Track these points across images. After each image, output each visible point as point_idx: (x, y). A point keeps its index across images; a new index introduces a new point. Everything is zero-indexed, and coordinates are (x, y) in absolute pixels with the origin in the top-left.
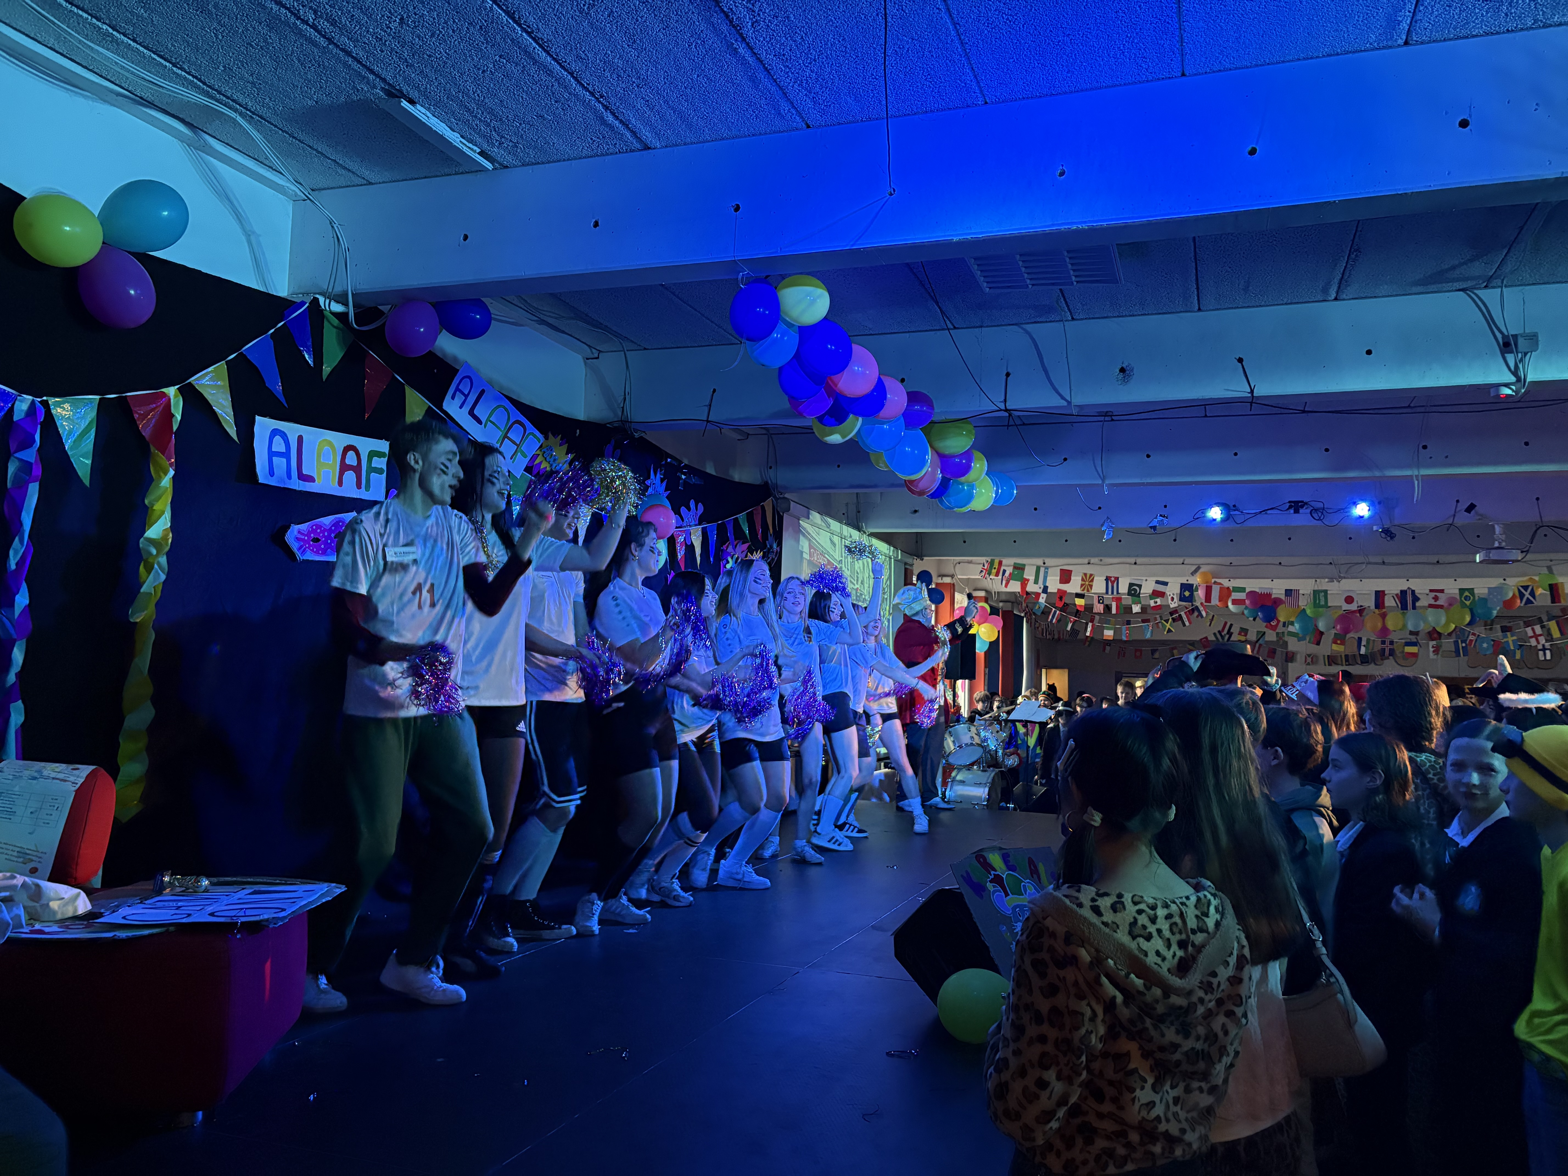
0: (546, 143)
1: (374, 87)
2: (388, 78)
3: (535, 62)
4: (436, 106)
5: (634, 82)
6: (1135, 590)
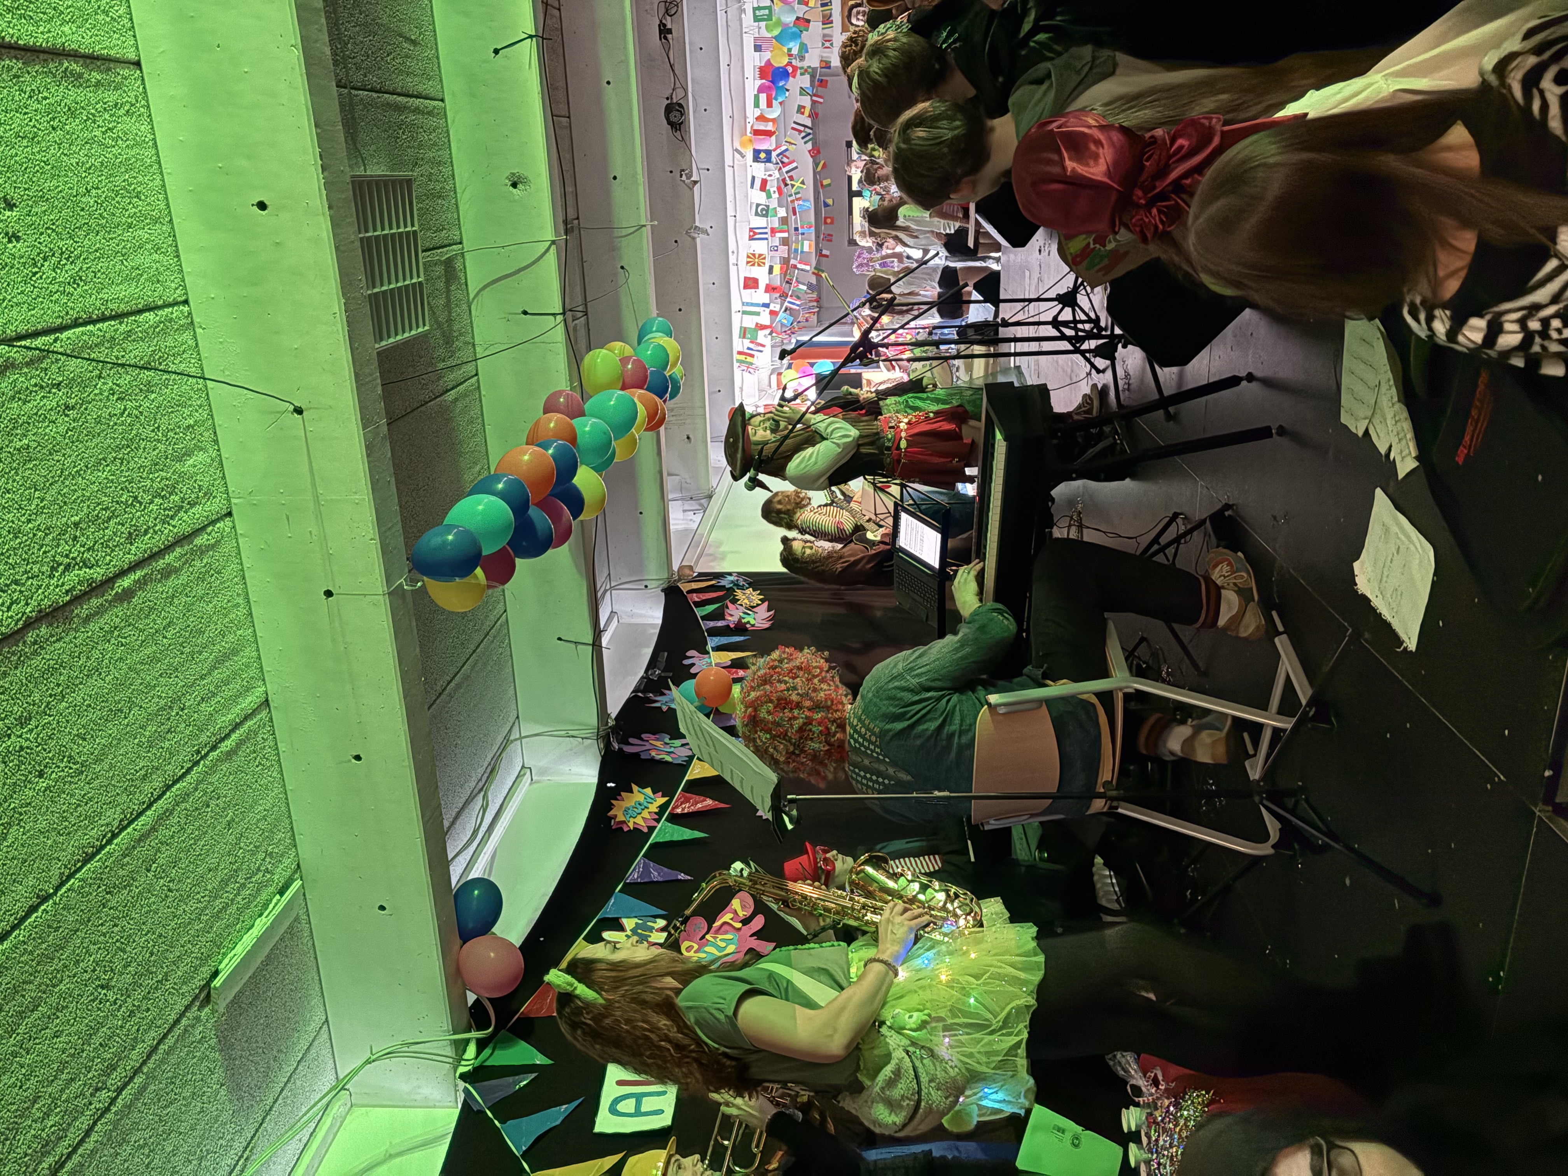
0: (264, 818)
1: (198, 1019)
2: (185, 1002)
3: (153, 829)
4: (219, 946)
5: (177, 714)
6: (762, 210)
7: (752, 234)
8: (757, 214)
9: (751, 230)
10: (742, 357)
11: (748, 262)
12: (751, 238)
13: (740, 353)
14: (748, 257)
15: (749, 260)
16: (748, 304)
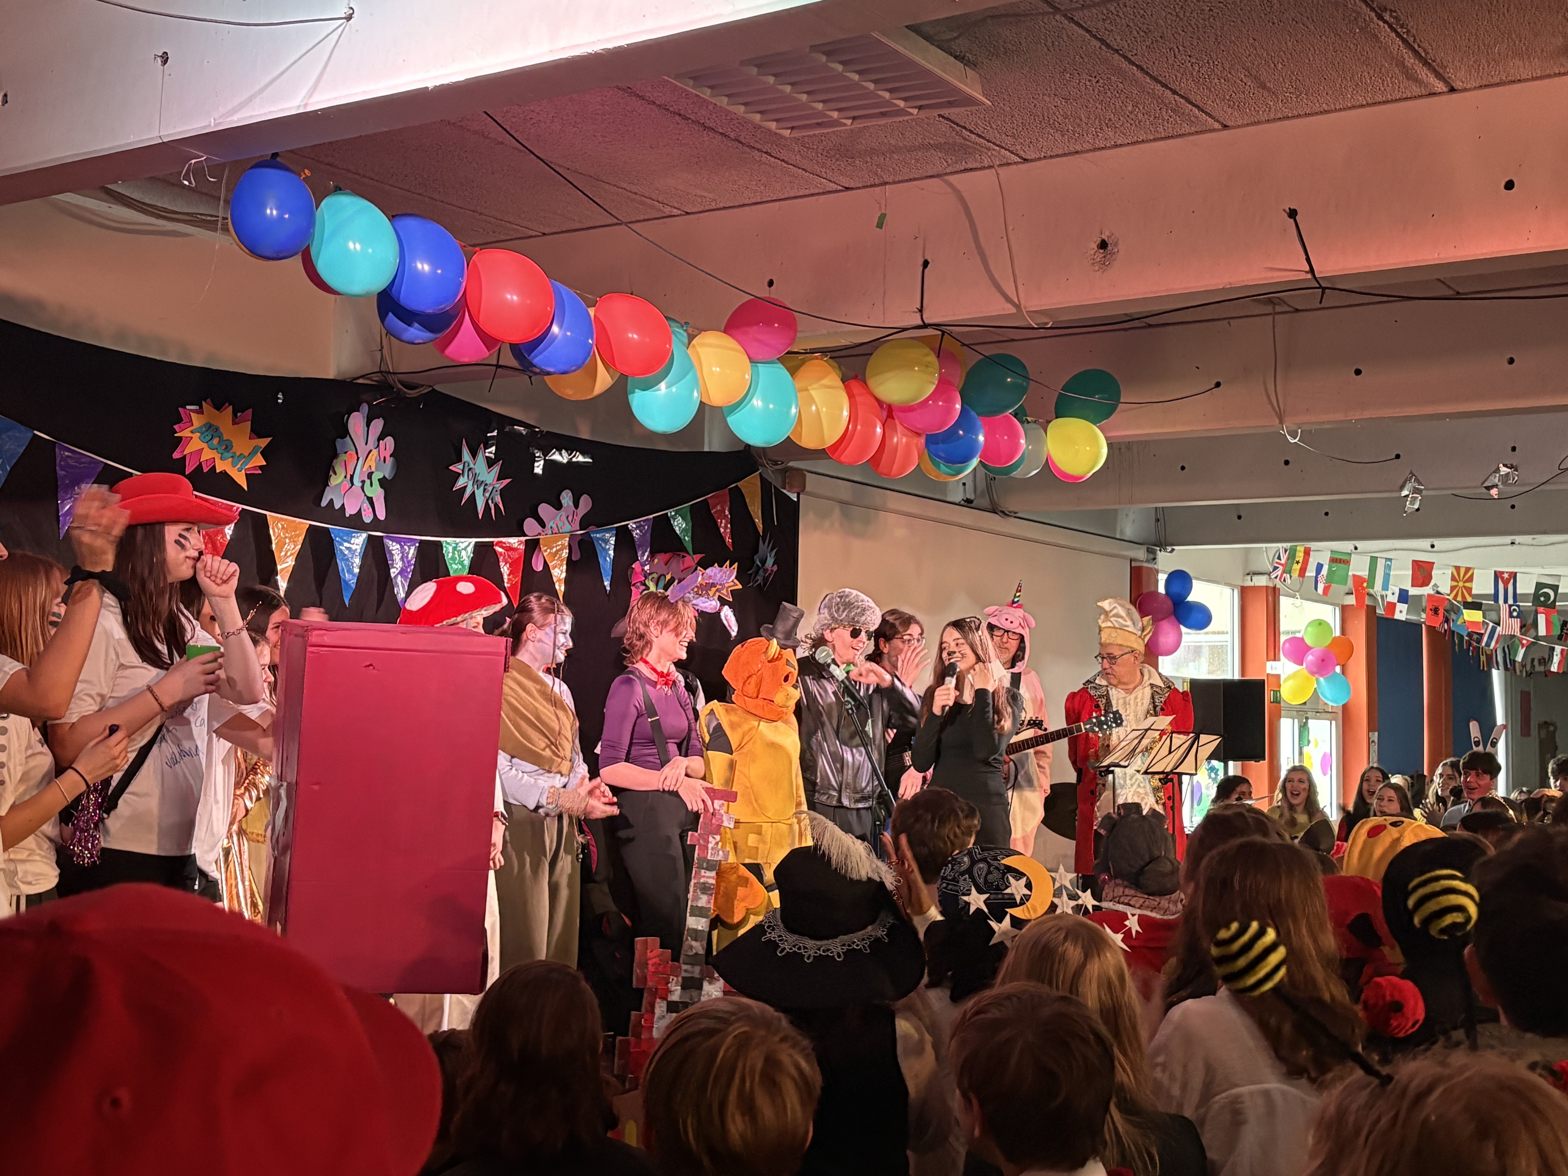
6: (1547, 596)
7: (1506, 576)
8: (1540, 586)
9: (1514, 575)
10: (1300, 556)
11: (1458, 568)
12: (1498, 575)
13: (1307, 552)
14: (1468, 569)
15: (1462, 571)
16: (1388, 568)
